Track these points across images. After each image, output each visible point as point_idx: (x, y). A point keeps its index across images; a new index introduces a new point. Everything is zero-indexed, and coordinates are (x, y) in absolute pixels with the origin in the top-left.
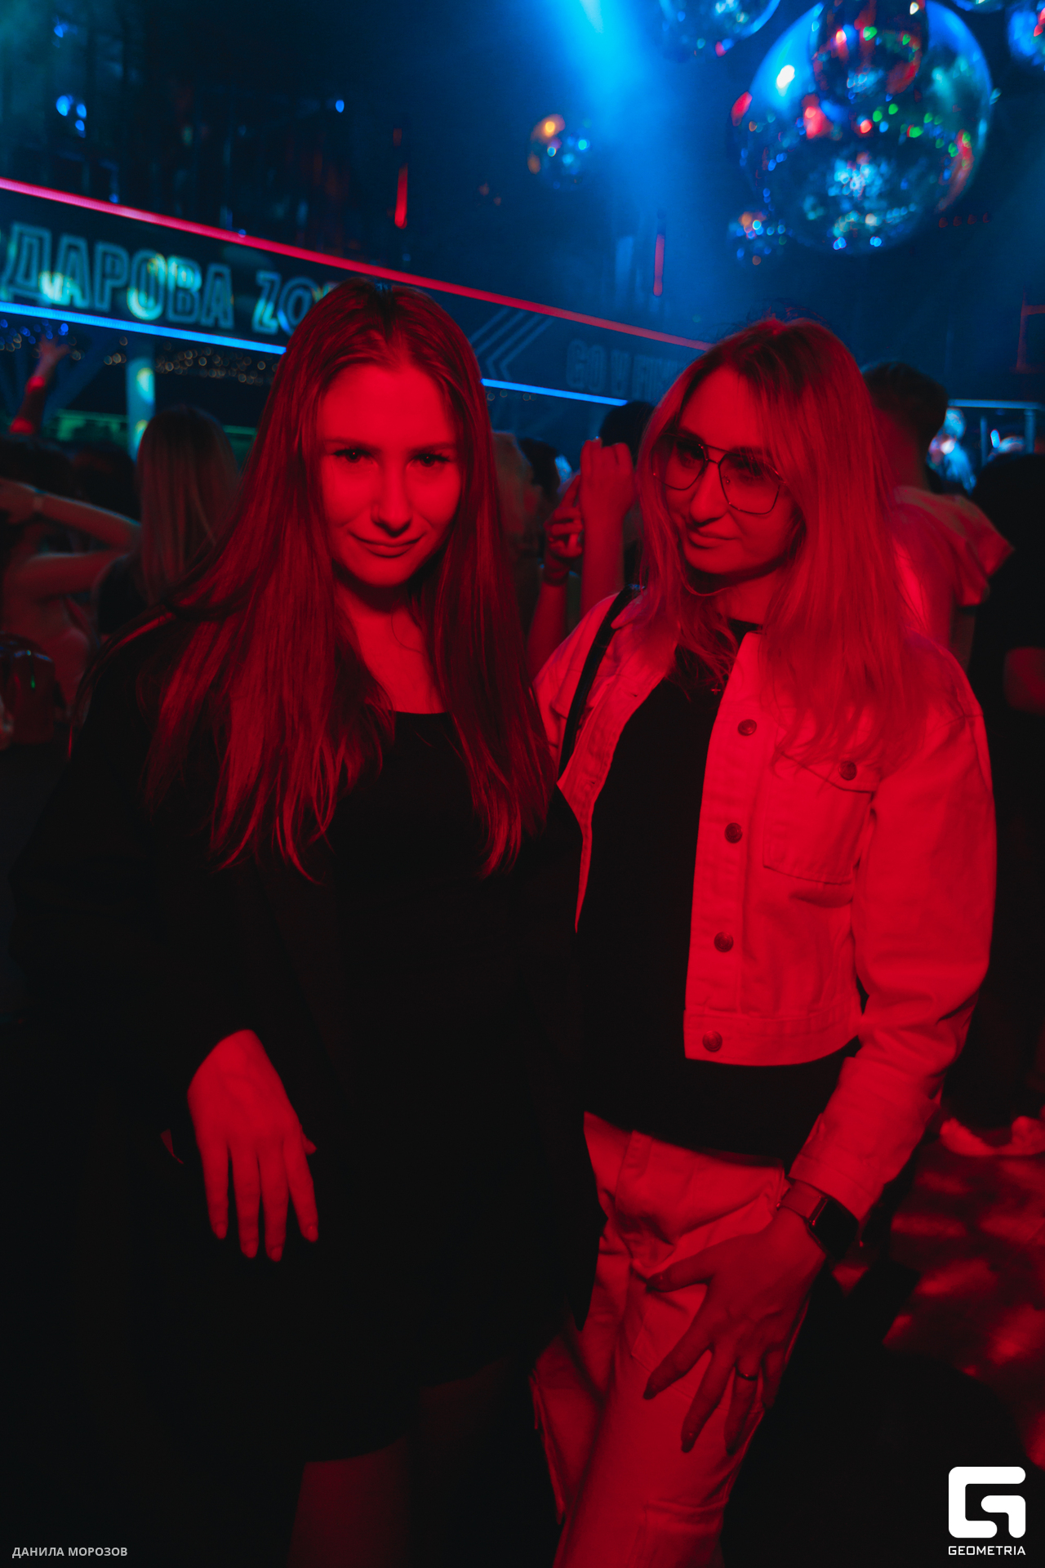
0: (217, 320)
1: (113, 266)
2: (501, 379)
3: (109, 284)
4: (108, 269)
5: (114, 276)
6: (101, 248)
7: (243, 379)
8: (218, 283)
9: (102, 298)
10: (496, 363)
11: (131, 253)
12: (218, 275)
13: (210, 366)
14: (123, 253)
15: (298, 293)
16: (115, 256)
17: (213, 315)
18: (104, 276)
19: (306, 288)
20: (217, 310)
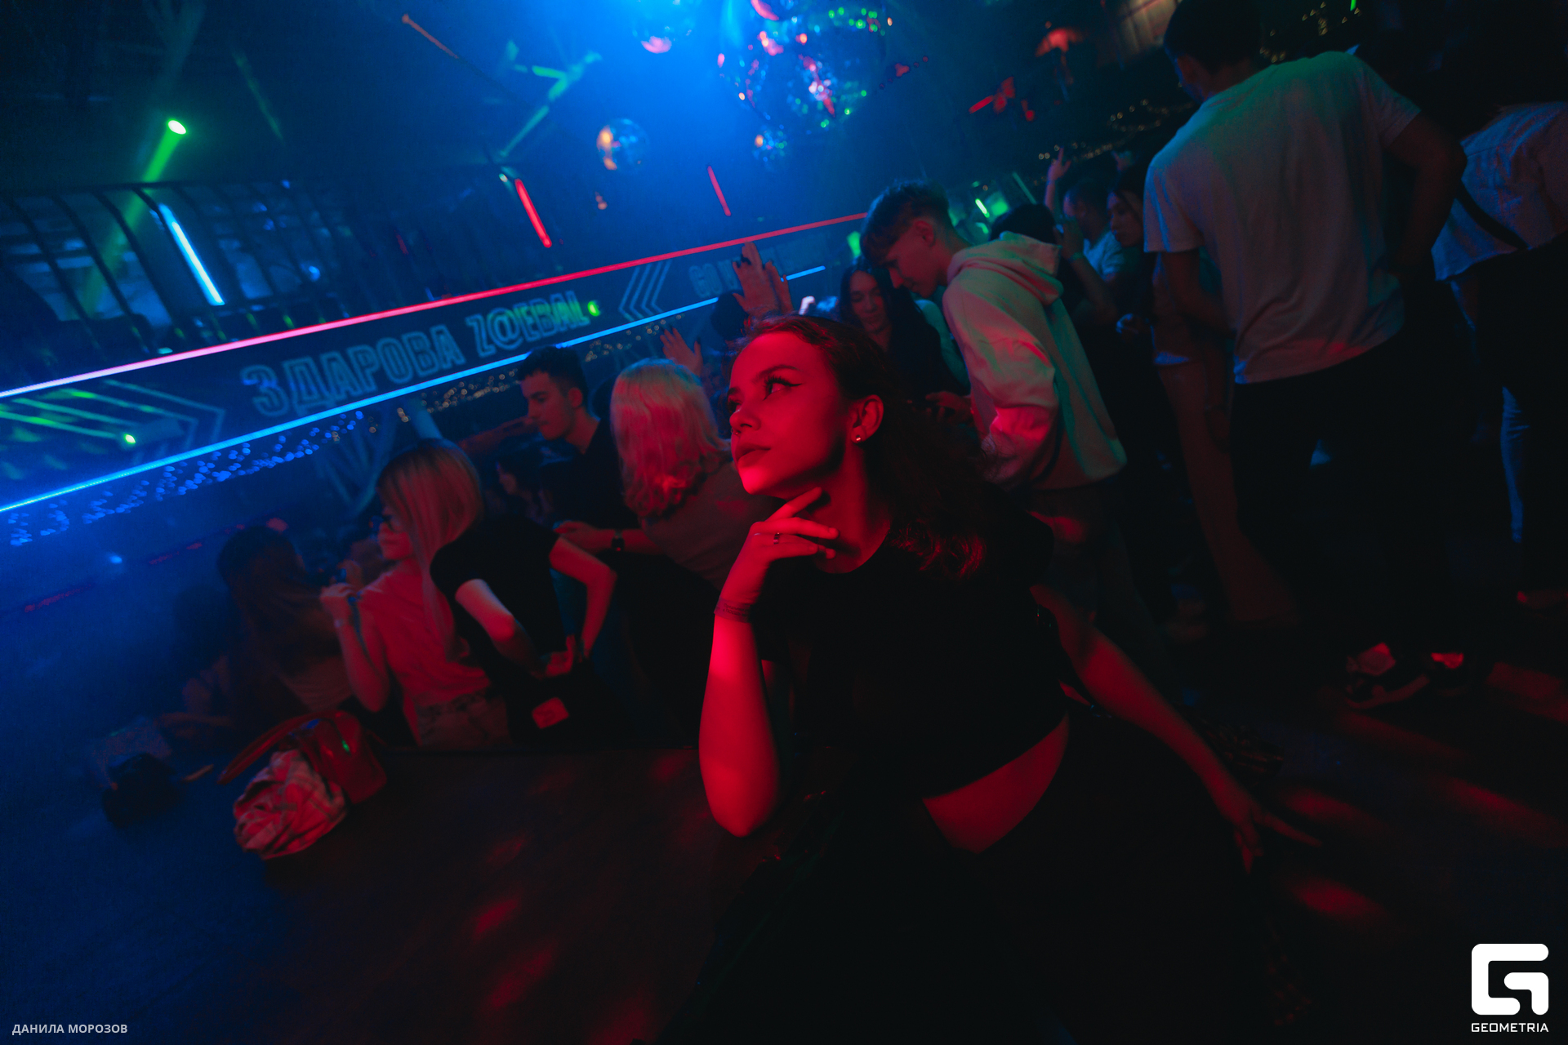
0: (453, 362)
1: (365, 358)
2: (656, 313)
3: (368, 372)
4: (363, 363)
5: (370, 366)
6: (350, 351)
7: (496, 390)
8: (442, 338)
9: (368, 383)
10: (648, 305)
11: (373, 345)
12: (440, 333)
13: (471, 393)
14: (367, 348)
15: (499, 318)
16: (363, 352)
17: (448, 359)
18: (363, 369)
19: (501, 314)
20: (450, 356)
